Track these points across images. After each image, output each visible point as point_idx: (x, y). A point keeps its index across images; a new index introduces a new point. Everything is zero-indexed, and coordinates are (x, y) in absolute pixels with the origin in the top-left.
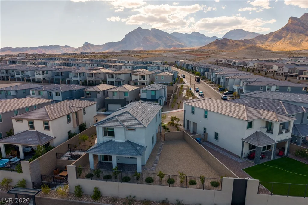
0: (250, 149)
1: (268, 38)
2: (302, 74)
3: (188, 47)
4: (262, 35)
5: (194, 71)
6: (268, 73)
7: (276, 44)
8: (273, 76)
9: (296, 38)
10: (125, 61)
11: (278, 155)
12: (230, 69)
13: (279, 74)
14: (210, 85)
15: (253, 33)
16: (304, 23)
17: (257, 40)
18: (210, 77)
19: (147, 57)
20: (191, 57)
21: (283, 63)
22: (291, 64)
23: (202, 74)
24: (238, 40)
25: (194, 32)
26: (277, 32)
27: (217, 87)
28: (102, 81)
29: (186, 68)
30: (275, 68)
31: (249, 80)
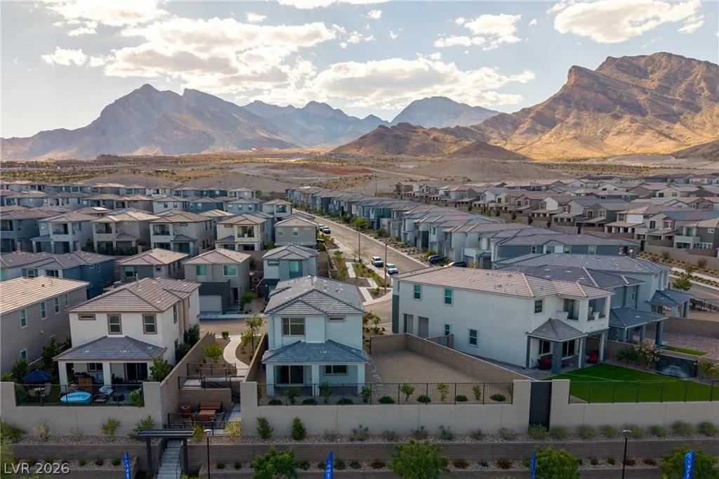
0: (540, 353)
1: (520, 124)
2: (615, 221)
3: (298, 147)
4: (503, 116)
5: (348, 215)
6: (536, 219)
7: (540, 139)
8: (549, 225)
9: (590, 125)
10: (147, 190)
11: (589, 362)
12: (446, 209)
13: (562, 219)
14: (404, 250)
15: (478, 109)
16: (607, 85)
17: (491, 129)
18: (397, 232)
19: (196, 178)
20: (322, 178)
21: (568, 193)
22: (587, 194)
23: (373, 222)
24: (439, 128)
25: (312, 103)
26: (541, 107)
27: (423, 255)
28: (136, 241)
29: (322, 208)
30: (552, 205)
31: (501, 235)
